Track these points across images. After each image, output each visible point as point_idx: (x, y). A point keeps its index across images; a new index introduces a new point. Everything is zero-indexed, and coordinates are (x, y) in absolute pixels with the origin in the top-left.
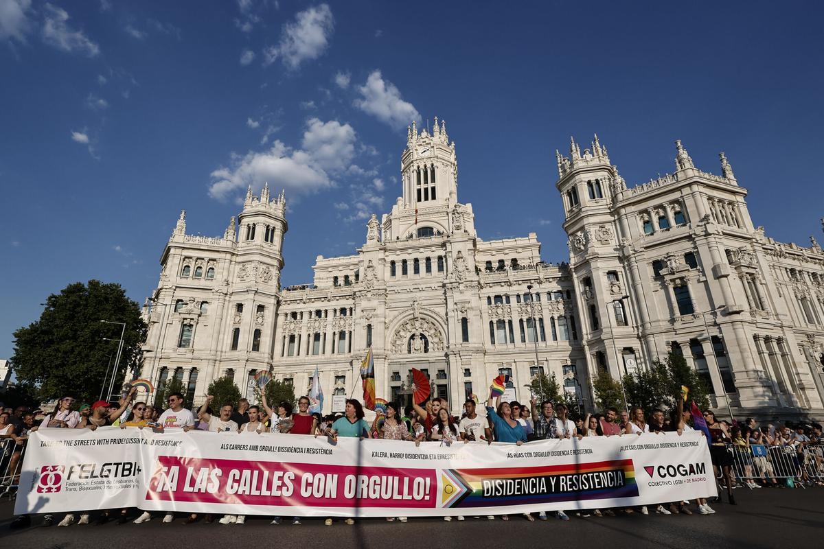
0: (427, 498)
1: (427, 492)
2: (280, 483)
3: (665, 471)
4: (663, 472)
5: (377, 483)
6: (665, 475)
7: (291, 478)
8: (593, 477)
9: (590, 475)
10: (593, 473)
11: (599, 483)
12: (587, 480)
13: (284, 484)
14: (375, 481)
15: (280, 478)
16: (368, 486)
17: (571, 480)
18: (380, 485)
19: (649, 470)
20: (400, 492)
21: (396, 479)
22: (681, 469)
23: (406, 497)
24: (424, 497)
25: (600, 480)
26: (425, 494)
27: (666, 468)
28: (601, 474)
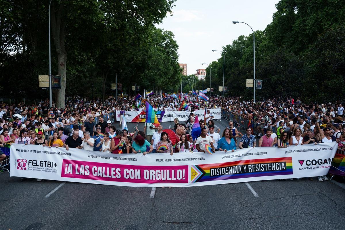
0: (184, 179)
1: (184, 176)
2: (114, 173)
3: (311, 163)
4: (309, 163)
5: (159, 173)
6: (310, 164)
7: (119, 171)
8: (267, 166)
9: (266, 164)
10: (268, 163)
11: (271, 168)
12: (264, 167)
13: (116, 173)
14: (158, 172)
15: (114, 171)
16: (155, 175)
17: (254, 166)
18: (161, 174)
19: (301, 162)
20: (171, 177)
21: (168, 171)
22: (320, 161)
23: (174, 179)
24: (182, 178)
25: (271, 167)
26: (183, 177)
27: (311, 161)
28: (272, 164)
